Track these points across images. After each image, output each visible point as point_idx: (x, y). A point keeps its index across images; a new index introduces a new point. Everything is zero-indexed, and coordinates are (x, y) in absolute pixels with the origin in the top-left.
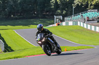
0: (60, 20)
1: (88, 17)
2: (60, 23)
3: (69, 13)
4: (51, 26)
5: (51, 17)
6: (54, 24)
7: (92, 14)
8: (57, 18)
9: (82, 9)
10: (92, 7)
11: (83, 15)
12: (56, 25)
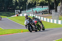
0: (19, 13)
1: (36, 11)
2: (19, 15)
3: (24, 8)
4: (13, 16)
5: (13, 10)
6: (15, 15)
7: (38, 9)
8: (16, 12)
9: (32, 6)
10: (38, 4)
11: (33, 9)
12: (16, 16)
